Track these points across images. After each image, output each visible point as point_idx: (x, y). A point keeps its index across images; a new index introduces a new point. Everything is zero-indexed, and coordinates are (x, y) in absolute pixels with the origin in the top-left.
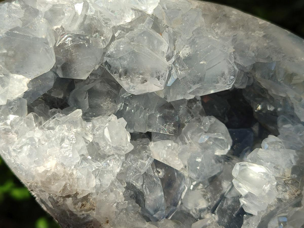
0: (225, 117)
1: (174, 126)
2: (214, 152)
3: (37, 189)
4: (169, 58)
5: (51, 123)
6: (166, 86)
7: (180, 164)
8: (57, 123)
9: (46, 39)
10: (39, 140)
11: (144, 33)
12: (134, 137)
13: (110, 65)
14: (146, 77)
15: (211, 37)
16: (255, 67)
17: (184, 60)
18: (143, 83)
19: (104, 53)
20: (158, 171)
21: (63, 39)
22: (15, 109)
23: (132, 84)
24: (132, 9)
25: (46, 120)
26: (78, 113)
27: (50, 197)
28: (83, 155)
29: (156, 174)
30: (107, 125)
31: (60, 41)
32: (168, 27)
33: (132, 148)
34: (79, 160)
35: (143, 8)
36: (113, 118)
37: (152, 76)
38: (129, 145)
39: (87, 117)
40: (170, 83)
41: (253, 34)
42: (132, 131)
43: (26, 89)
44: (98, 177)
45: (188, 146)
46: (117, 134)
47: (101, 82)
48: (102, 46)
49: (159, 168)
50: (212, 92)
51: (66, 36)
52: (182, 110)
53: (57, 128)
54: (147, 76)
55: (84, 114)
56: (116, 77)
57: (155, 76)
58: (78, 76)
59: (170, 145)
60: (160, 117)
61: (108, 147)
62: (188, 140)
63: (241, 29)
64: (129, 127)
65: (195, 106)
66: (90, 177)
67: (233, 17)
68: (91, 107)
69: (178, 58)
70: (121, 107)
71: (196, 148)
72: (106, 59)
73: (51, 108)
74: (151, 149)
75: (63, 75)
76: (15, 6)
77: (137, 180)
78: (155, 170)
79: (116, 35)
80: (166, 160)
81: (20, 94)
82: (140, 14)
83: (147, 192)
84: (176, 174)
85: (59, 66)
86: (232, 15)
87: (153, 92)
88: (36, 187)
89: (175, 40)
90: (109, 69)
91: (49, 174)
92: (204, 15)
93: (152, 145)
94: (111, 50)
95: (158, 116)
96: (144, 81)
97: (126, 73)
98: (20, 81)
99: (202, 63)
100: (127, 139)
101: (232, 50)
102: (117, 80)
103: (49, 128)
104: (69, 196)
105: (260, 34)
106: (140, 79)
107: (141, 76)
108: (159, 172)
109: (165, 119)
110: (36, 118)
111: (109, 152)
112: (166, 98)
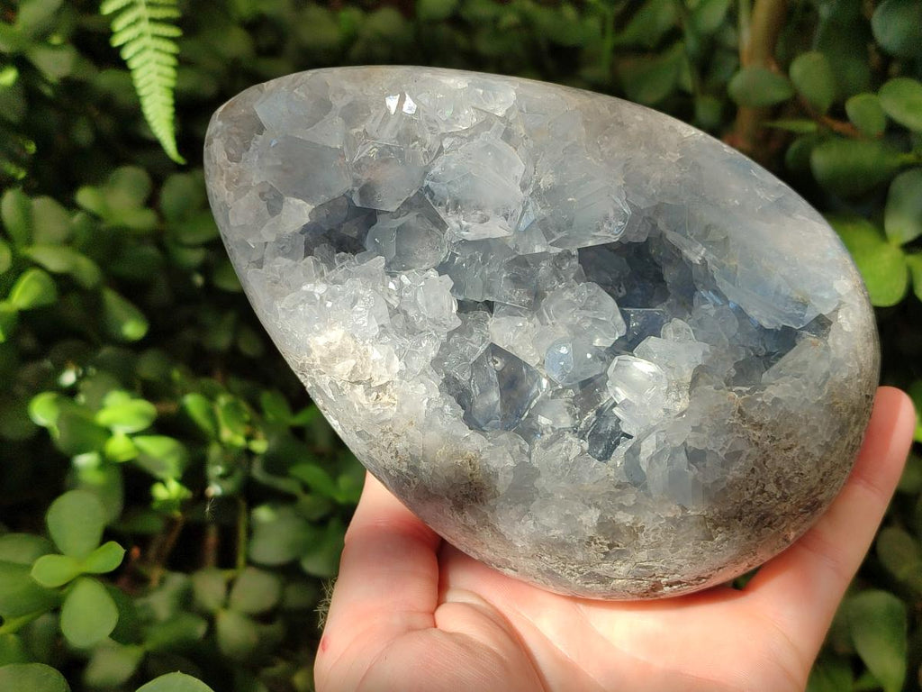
0: (620, 286)
1: (529, 294)
2: (591, 342)
3: (313, 370)
4: (524, 187)
5: (338, 273)
6: (517, 230)
7: (534, 357)
8: (349, 275)
9: (342, 149)
10: (321, 298)
11: (488, 147)
12: (463, 307)
13: (433, 192)
14: (488, 214)
15: (590, 160)
16: (658, 210)
17: (545, 193)
18: (482, 222)
19: (426, 173)
20: (495, 361)
21: (367, 150)
22: (288, 249)
23: (464, 223)
24: (473, 107)
25: (330, 269)
26: (379, 262)
27: (331, 382)
28: (383, 326)
29: (491, 364)
30: (423, 284)
31: (361, 153)
32: (527, 138)
33: (459, 323)
34: (377, 332)
35: (489, 108)
36: (433, 274)
37: (496, 212)
38: (455, 319)
39: (392, 270)
40: (523, 226)
41: (661, 157)
42: (461, 298)
43: (307, 220)
44: (402, 360)
45: (550, 328)
46: (436, 299)
47: (417, 216)
48: (423, 162)
49: (496, 356)
50: (590, 243)
51: (371, 147)
52: (544, 269)
53: (348, 283)
54: (489, 212)
55: (388, 265)
56: (440, 210)
57: (501, 213)
58: (383, 205)
59: (521, 324)
60: (506, 278)
61: (421, 319)
62: (551, 319)
63: (642, 148)
64: (457, 291)
65: (567, 264)
66: (392, 358)
67: (634, 126)
68: (398, 253)
69: (538, 189)
70: (446, 257)
71: (563, 332)
72: (426, 182)
73: (338, 252)
74: (491, 329)
75: (361, 202)
76: (296, 95)
77: (462, 373)
78: (490, 359)
79: (445, 145)
80: (512, 348)
81: (297, 228)
82: (485, 115)
83: (476, 391)
84: (524, 370)
85: (356, 189)
86: (632, 123)
87: (498, 238)
88: (312, 365)
89: (536, 160)
90: (431, 199)
91: (333, 348)
92: (586, 123)
93: (492, 322)
94: (436, 170)
95: (504, 276)
96: (484, 220)
97: (456, 205)
98: (299, 208)
99: (570, 199)
100: (451, 308)
101: (621, 182)
102: (442, 216)
103: (335, 282)
104: (358, 383)
105: (673, 157)
106: (478, 216)
107: (479, 212)
108: (497, 363)
109: (516, 281)
110: (316, 263)
111: (423, 326)
112: (517, 249)
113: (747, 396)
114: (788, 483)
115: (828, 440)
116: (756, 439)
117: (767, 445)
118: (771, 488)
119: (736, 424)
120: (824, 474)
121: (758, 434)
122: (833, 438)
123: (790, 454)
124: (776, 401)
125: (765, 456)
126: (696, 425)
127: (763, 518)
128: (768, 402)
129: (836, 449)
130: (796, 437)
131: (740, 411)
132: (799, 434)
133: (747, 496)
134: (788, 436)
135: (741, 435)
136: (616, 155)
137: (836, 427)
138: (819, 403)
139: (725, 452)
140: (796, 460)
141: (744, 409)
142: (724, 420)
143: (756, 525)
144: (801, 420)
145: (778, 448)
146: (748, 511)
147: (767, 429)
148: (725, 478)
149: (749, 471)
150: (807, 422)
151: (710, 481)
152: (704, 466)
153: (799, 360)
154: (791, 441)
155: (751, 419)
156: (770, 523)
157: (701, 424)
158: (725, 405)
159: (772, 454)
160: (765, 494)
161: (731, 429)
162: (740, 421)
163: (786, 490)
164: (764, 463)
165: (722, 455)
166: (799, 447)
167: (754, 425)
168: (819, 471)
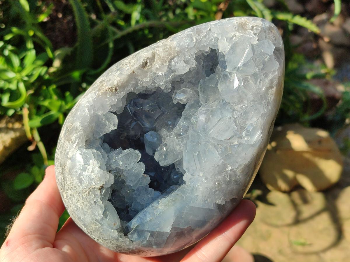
118: (70, 192)
146: (65, 182)
149: (75, 185)
151: (75, 170)
152: (80, 170)
160: (68, 189)
165: (82, 177)
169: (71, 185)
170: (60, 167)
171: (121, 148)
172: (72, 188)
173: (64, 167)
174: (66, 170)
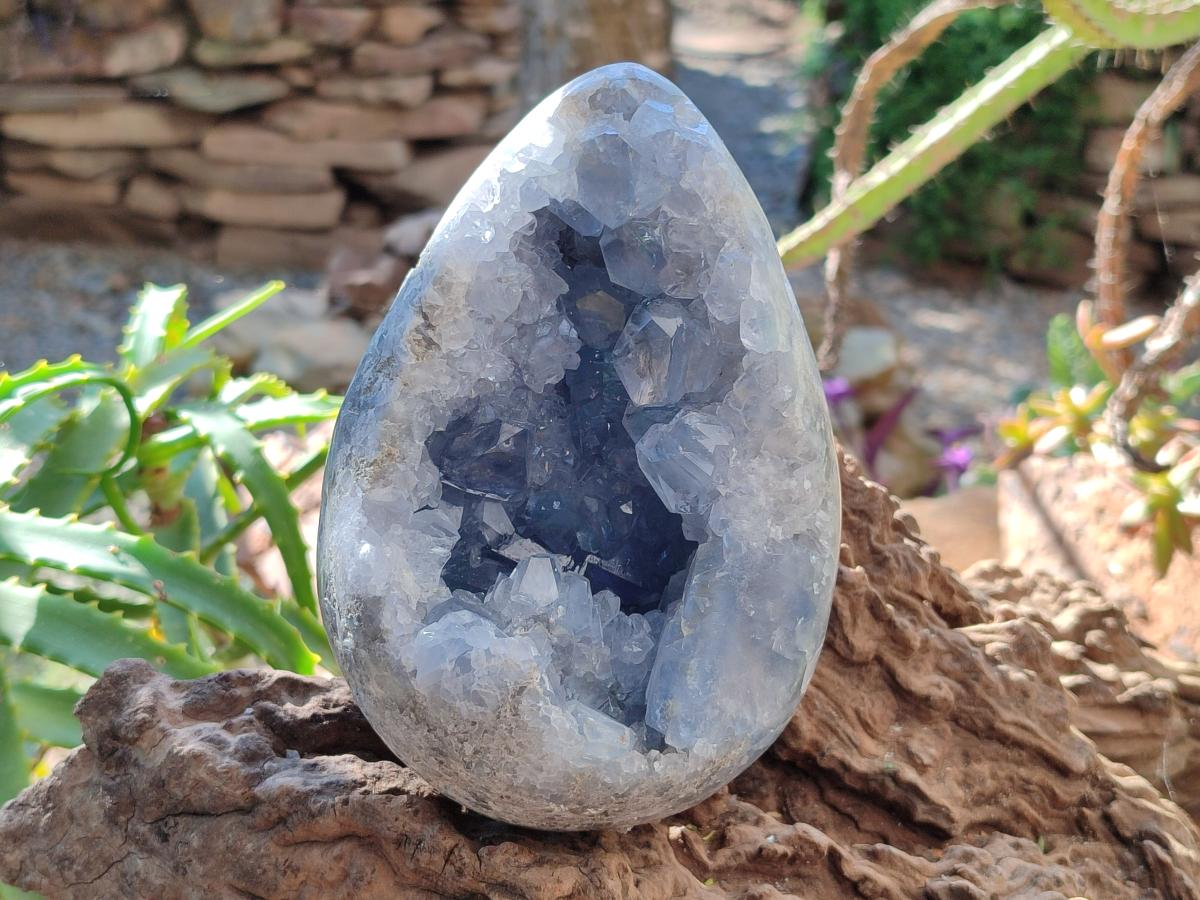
5: (530, 252)
12: (561, 388)
20: (509, 440)
26: (563, 287)
28: (493, 317)
42: (568, 383)
44: (466, 350)
49: (514, 440)
55: (566, 299)
66: (463, 339)
75: (604, 246)
85: (615, 236)
90: (637, 312)
100: (554, 377)
108: (508, 443)
113: (541, 691)
114: (480, 764)
115: (538, 786)
116: (503, 714)
117: (502, 728)
118: (469, 749)
119: (508, 690)
120: (508, 797)
121: (508, 714)
122: (542, 791)
123: (505, 754)
124: (547, 720)
125: (492, 730)
126: (492, 653)
127: (441, 753)
128: (543, 712)
129: (535, 799)
130: (523, 753)
131: (522, 689)
132: (527, 755)
133: (450, 728)
134: (519, 744)
135: (500, 699)
136: (753, 476)
137: (555, 791)
138: (566, 763)
139: (478, 689)
140: (503, 762)
141: (525, 692)
142: (507, 677)
143: (434, 749)
144: (541, 751)
145: (504, 739)
146: (439, 735)
147: (516, 721)
148: (455, 700)
149: (471, 720)
150: (542, 758)
151: (446, 686)
152: (458, 675)
153: (598, 729)
154: (516, 749)
155: (519, 702)
156: (441, 763)
157: (494, 656)
158: (522, 672)
159: (496, 736)
160: (460, 745)
161: (502, 687)
162: (512, 692)
163: (474, 764)
164: (486, 731)
165: (474, 687)
166: (516, 760)
167: (514, 708)
168: (507, 790)
169: (461, 727)
170: (401, 712)
171: (500, 574)
172: (466, 733)
173: (415, 703)
174: (424, 704)
